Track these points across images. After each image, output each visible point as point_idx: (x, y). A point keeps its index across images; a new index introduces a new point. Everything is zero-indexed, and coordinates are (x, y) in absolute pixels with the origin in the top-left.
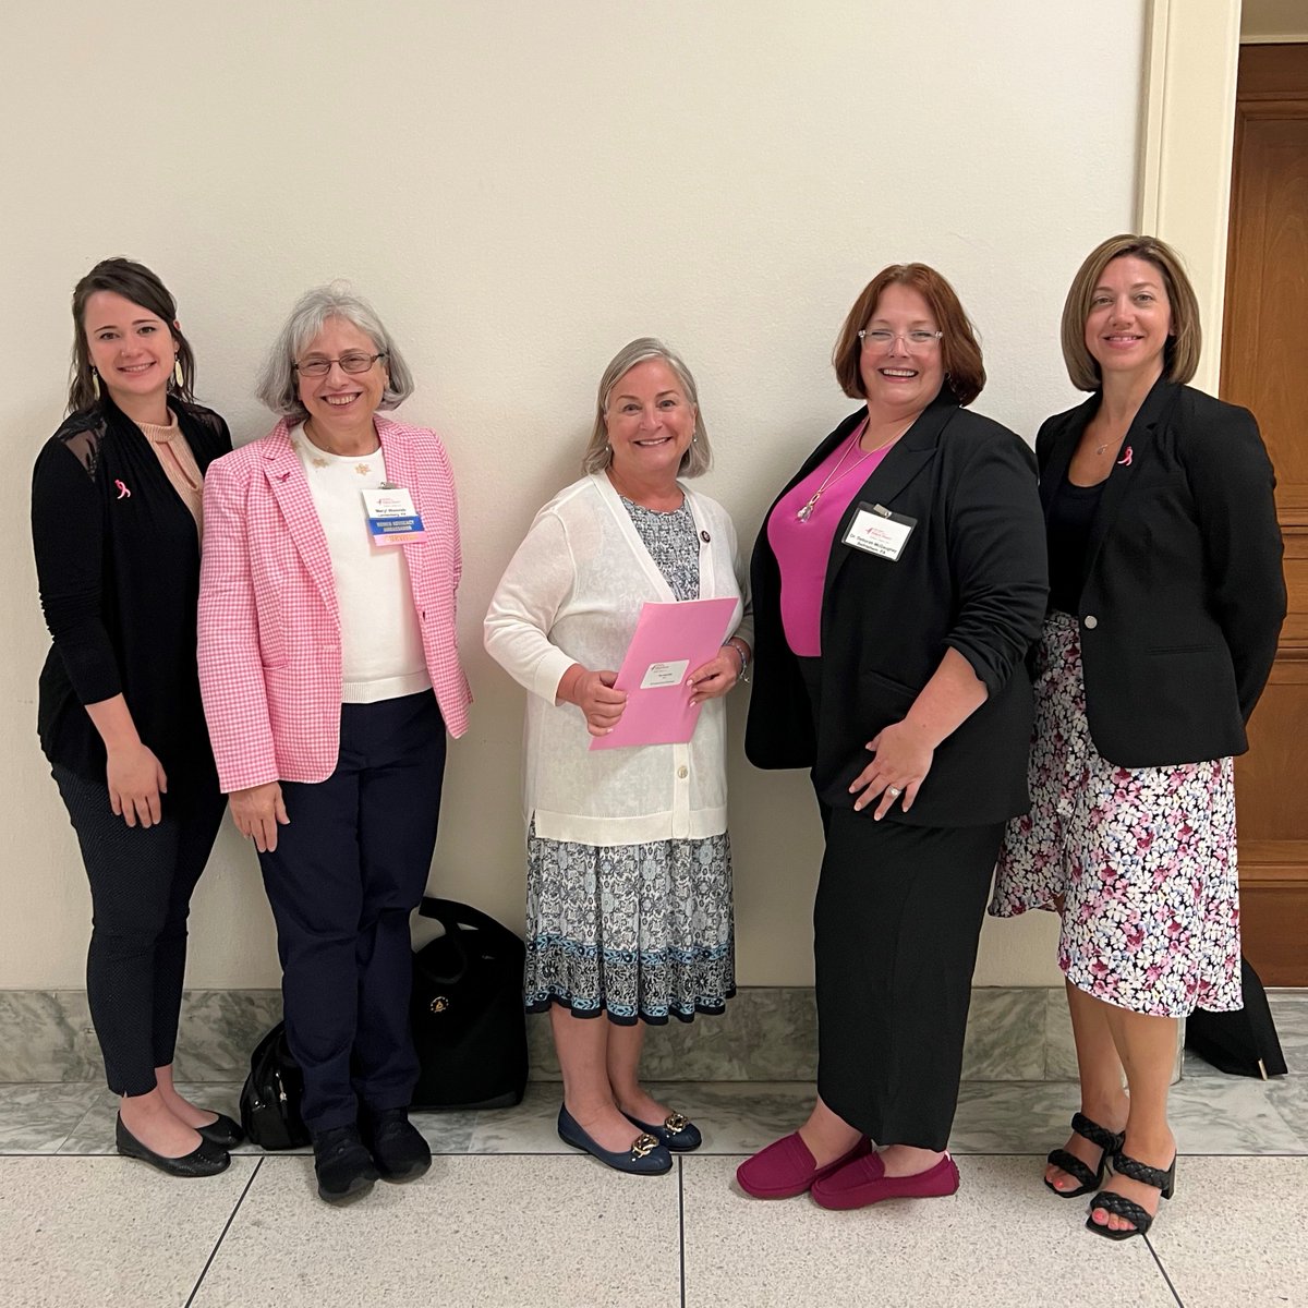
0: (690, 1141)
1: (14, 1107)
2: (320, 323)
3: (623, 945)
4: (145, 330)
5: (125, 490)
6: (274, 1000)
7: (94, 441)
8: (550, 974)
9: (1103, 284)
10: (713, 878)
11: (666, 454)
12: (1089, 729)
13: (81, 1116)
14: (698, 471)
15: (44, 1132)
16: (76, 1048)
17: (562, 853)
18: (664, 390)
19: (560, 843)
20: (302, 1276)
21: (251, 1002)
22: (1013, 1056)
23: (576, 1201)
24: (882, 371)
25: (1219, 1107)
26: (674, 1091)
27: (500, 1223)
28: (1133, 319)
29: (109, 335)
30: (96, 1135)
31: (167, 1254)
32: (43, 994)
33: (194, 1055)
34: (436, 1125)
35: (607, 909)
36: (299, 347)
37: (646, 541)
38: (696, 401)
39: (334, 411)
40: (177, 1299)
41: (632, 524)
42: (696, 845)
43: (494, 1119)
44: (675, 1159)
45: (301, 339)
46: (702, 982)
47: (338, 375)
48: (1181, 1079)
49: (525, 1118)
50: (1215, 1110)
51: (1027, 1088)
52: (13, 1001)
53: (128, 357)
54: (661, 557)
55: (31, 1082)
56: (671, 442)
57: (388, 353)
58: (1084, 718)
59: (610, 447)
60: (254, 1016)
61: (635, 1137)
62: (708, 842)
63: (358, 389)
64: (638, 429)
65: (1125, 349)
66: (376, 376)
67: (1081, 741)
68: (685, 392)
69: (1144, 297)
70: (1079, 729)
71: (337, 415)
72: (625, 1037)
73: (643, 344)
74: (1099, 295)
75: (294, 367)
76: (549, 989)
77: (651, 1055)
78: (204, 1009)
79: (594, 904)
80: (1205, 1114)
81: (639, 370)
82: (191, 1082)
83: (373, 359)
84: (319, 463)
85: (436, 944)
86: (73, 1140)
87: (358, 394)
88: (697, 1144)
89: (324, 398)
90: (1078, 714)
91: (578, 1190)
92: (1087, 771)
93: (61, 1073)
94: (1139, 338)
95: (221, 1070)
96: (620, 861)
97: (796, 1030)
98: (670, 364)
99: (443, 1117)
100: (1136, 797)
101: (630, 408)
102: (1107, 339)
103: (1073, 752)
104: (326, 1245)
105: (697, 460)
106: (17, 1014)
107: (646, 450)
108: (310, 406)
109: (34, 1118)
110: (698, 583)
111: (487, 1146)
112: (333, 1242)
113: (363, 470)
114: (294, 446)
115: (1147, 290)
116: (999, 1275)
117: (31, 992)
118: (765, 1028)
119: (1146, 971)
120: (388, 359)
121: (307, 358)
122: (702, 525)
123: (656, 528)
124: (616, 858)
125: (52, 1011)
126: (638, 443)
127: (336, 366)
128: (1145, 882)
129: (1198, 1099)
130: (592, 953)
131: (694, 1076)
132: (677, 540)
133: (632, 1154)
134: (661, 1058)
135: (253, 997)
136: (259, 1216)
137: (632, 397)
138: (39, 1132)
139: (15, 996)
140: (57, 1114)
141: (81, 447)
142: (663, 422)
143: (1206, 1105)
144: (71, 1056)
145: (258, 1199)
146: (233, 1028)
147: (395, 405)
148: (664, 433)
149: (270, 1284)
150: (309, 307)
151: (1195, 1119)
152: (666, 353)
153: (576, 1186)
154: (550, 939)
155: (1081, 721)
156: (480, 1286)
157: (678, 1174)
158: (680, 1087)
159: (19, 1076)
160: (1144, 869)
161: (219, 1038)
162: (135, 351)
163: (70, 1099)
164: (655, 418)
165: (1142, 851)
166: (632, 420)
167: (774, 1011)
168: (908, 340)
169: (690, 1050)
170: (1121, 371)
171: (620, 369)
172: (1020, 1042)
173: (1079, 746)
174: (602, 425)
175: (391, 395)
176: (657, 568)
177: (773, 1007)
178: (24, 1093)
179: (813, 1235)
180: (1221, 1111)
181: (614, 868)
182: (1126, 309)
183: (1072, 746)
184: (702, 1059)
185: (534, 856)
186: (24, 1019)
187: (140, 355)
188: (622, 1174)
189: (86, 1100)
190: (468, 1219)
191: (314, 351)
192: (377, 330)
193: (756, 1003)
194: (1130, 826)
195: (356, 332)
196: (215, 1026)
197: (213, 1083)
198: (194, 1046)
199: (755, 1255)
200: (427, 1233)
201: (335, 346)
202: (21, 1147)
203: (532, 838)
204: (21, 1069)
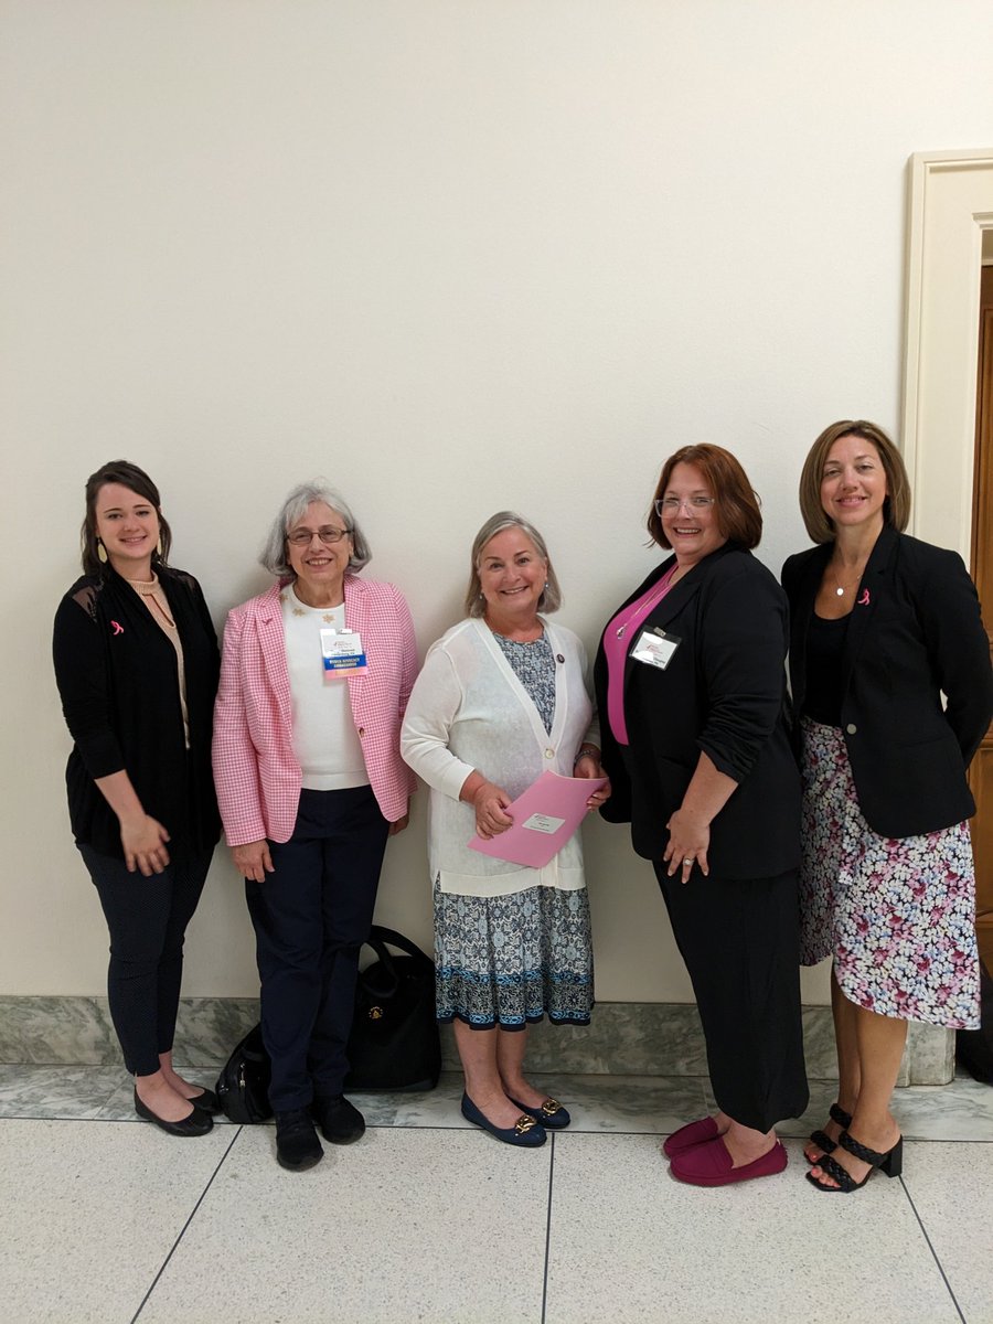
0: (561, 1121)
1: (66, 1083)
2: (306, 507)
3: (513, 970)
4: (141, 513)
5: (119, 628)
6: (253, 1007)
7: (93, 593)
8: (454, 997)
9: (832, 457)
10: (580, 921)
11: (524, 599)
12: (861, 813)
13: (114, 1090)
14: (553, 608)
15: (87, 1102)
16: (111, 1040)
17: (460, 904)
18: (519, 551)
19: (458, 896)
20: (264, 1217)
21: (237, 1008)
22: (818, 1060)
23: (472, 1166)
24: (676, 530)
25: (980, 1103)
26: (552, 1080)
27: (414, 1181)
28: (858, 485)
29: (115, 515)
30: (124, 1105)
31: (168, 1198)
32: (87, 1000)
33: (196, 1047)
34: (371, 1104)
35: (498, 944)
36: (290, 525)
37: (514, 666)
38: (546, 555)
39: (314, 569)
40: (173, 1232)
41: (502, 654)
42: (565, 895)
43: (415, 1100)
44: (549, 1135)
45: (292, 517)
46: (574, 1000)
47: (317, 543)
48: (953, 1080)
49: (437, 1100)
50: (978, 1105)
51: (828, 1085)
52: (66, 1005)
53: (129, 531)
54: (526, 678)
55: (79, 1064)
56: (528, 590)
57: (354, 530)
58: (855, 806)
59: (483, 595)
60: (239, 1018)
61: (518, 1117)
62: (575, 894)
63: (330, 556)
64: (501, 583)
65: (854, 508)
66: (343, 547)
67: (855, 824)
68: (536, 549)
69: (865, 467)
70: (852, 815)
71: (315, 572)
72: (511, 1041)
73: (502, 517)
74: (829, 468)
75: (285, 538)
76: (454, 1008)
77: (534, 1053)
78: (202, 1013)
79: (486, 943)
80: (970, 1109)
81: (500, 537)
82: (193, 1067)
83: (343, 533)
84: (298, 612)
85: (373, 967)
86: (106, 1110)
87: (330, 560)
88: (567, 1123)
89: (308, 562)
90: (850, 803)
91: (474, 1157)
92: (862, 846)
93: (100, 1058)
94: (863, 498)
95: (215, 1058)
96: (507, 907)
97: (647, 1036)
98: (524, 531)
99: (377, 1097)
100: (906, 858)
101: (495, 566)
102: (839, 501)
103: (847, 834)
104: (283, 1194)
105: (550, 600)
106: (68, 1013)
107: (510, 597)
108: (298, 567)
109: (80, 1092)
110: (554, 695)
111: (409, 1120)
112: (289, 1193)
113: (329, 619)
114: (282, 599)
115: (866, 462)
116: (795, 1234)
117: (78, 998)
118: (622, 1034)
119: (936, 991)
120: (353, 533)
121: (297, 531)
122: (557, 649)
123: (521, 655)
124: (504, 904)
125: (93, 1012)
126: (503, 592)
127: (316, 537)
128: (924, 921)
129: (966, 1097)
130: (485, 980)
131: (568, 1070)
132: (537, 663)
133: (515, 1130)
134: (543, 1056)
135: (238, 1004)
136: (236, 1171)
137: (496, 558)
138: (82, 1102)
139: (67, 1001)
140: (96, 1089)
141: (83, 599)
142: (521, 576)
143: (971, 1101)
144: (108, 1046)
145: (236, 1157)
146: (224, 1026)
147: (359, 568)
148: (522, 584)
149: (240, 1223)
150: (298, 495)
151: (961, 1112)
152: (519, 522)
153: (473, 1154)
154: (453, 970)
155: (852, 808)
156: (395, 1230)
157: (550, 1147)
158: (557, 1078)
159: (70, 1060)
160: (922, 911)
161: (214, 1034)
162: (135, 527)
163: (106, 1078)
164: (514, 572)
165: (919, 898)
166: (496, 576)
167: (628, 1021)
168: (690, 506)
169: (564, 1050)
170: (851, 525)
171: (485, 538)
172: (823, 1048)
173: (853, 828)
174: (476, 580)
175: (355, 561)
176: (522, 686)
177: (628, 1018)
178: (74, 1073)
179: (651, 1198)
180: (983, 1106)
181: (503, 912)
182: (852, 477)
183: (847, 829)
184: (574, 1057)
185: (438, 906)
186: (74, 1019)
187: (138, 530)
188: (508, 1146)
189: (118, 1079)
190: (390, 1177)
191: (301, 526)
192: (346, 512)
193: (614, 1015)
194: (905, 881)
195: (331, 512)
196: (211, 1025)
197: (209, 1068)
198: (196, 1040)
199: (606, 1212)
200: (358, 1188)
201: (315, 524)
202: (69, 1114)
203: (436, 892)
204: (73, 1055)
